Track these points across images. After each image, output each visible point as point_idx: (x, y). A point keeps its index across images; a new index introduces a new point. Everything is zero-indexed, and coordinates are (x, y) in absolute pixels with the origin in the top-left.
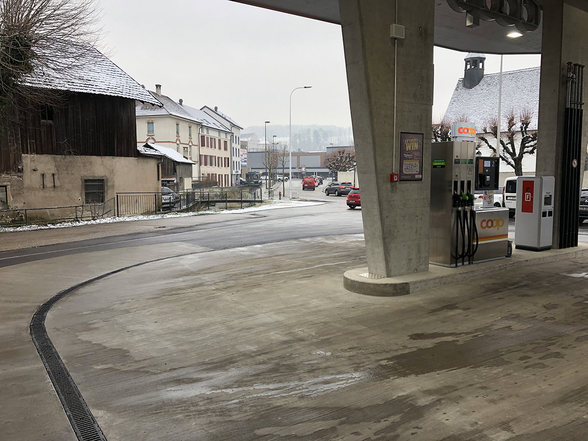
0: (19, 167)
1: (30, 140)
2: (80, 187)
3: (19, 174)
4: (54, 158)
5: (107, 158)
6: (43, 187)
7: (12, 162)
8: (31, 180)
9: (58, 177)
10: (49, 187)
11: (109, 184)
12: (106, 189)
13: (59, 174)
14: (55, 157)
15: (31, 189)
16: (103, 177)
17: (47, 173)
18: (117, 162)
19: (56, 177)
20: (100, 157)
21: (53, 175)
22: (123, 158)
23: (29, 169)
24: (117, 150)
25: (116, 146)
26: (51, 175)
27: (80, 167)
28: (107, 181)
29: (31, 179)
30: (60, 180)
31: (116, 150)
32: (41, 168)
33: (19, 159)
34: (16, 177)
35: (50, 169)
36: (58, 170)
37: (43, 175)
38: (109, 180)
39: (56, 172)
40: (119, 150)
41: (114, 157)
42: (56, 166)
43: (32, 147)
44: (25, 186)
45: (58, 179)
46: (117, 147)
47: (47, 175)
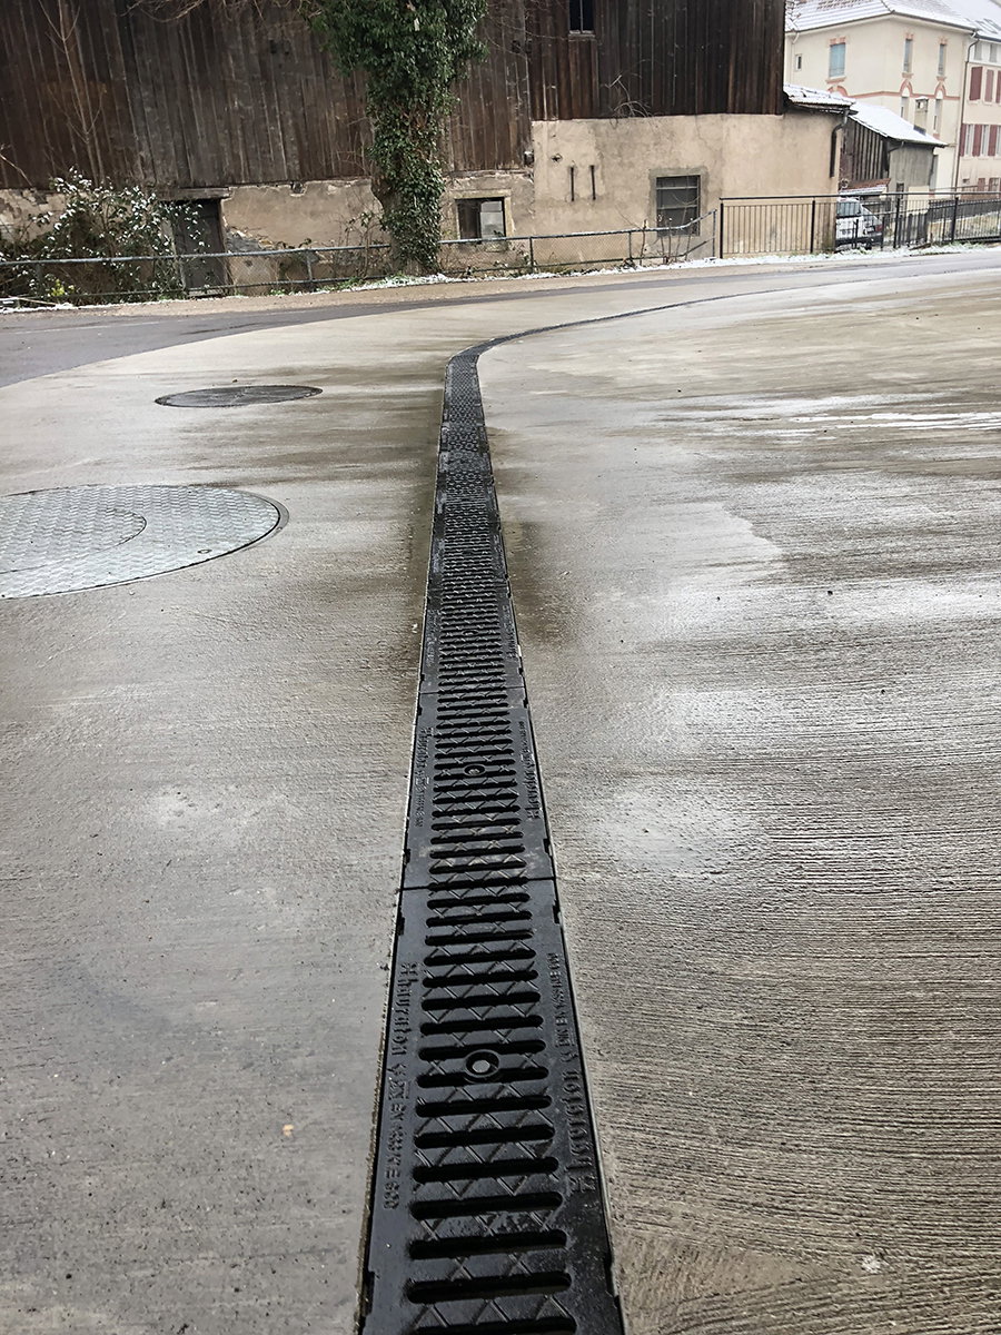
0: (527, 153)
1: (547, 85)
2: (647, 197)
3: (527, 170)
4: (595, 127)
5: (710, 118)
6: (573, 200)
7: (513, 142)
8: (549, 183)
9: (602, 173)
10: (583, 199)
11: (711, 187)
12: (703, 201)
13: (603, 167)
14: (597, 125)
15: (549, 203)
16: (697, 169)
17: (581, 165)
18: (732, 129)
19: (597, 173)
20: (693, 117)
21: (592, 167)
22: (746, 117)
23: (546, 158)
24: (735, 95)
25: (731, 85)
26: (587, 168)
27: (648, 146)
28: (707, 181)
29: (549, 180)
30: (606, 180)
31: (730, 97)
32: (569, 154)
33: (525, 134)
34: (521, 176)
35: (585, 155)
36: (602, 157)
37: (572, 169)
38: (711, 178)
39: (599, 161)
40: (738, 94)
41: (725, 115)
42: (597, 148)
43: (551, 102)
44: (538, 196)
45: (603, 177)
46: (735, 87)
47: (580, 169)
